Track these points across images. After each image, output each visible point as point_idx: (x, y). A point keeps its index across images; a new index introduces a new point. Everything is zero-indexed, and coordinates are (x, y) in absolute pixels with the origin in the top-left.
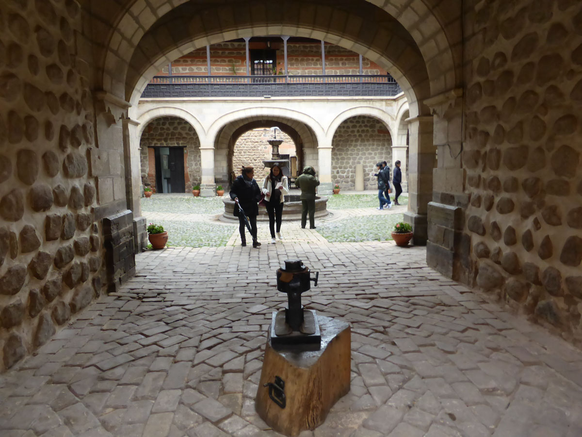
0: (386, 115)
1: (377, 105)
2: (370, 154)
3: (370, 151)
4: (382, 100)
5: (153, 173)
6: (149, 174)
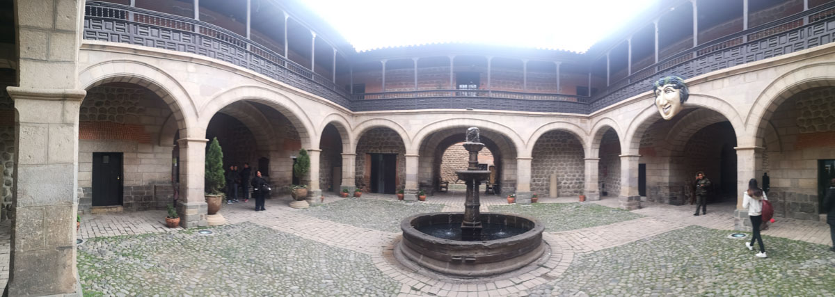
0: (581, 130)
1: (573, 121)
2: (562, 165)
3: (562, 163)
4: (577, 117)
5: (369, 175)
6: (365, 176)
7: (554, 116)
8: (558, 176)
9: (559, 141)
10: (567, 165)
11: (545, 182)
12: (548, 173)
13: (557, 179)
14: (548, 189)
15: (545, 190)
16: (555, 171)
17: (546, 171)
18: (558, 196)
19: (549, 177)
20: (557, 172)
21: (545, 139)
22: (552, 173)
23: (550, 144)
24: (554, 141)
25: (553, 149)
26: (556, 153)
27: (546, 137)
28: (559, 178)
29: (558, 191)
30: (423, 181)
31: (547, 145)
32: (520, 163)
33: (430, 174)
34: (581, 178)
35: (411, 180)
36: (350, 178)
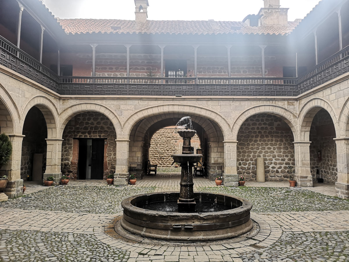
1: (280, 104)
5: (76, 161)
6: (71, 162)
7: (260, 100)
8: (265, 160)
9: (265, 124)
10: (274, 149)
11: (252, 166)
12: (254, 156)
13: (265, 163)
14: (255, 173)
15: (251, 174)
16: (262, 155)
17: (252, 154)
18: (266, 180)
19: (256, 160)
20: (264, 156)
21: (251, 122)
22: (259, 156)
23: (256, 127)
24: (260, 124)
25: (260, 132)
26: (262, 137)
27: (252, 120)
28: (267, 162)
29: (265, 175)
30: (133, 166)
31: (253, 129)
32: (226, 146)
33: (140, 158)
34: (291, 162)
35: (121, 165)
36: (55, 165)
